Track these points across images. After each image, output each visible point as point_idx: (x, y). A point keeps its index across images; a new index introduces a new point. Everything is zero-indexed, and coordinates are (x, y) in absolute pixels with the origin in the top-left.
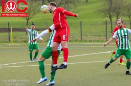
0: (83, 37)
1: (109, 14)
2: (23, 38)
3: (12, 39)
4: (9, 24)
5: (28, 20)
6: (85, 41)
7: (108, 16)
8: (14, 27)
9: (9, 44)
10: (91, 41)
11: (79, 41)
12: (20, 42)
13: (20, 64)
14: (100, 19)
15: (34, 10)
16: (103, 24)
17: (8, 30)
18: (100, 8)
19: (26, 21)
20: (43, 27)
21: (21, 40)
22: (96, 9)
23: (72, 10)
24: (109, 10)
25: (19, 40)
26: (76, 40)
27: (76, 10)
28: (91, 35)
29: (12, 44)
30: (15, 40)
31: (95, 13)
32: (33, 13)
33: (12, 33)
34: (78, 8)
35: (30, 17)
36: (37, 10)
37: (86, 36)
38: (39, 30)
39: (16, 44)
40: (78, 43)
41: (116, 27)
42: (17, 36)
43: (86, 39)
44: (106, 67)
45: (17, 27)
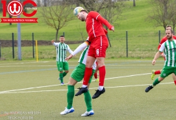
0: (129, 52)
1: (164, 22)
2: (52, 54)
3: (37, 55)
4: (33, 36)
5: (58, 30)
6: (133, 57)
7: (162, 24)
8: (39, 39)
9: (33, 62)
10: (140, 58)
11: (124, 57)
12: (48, 59)
13: (48, 89)
14: (152, 29)
15: (65, 17)
16: (155, 36)
17: (33, 43)
18: (152, 15)
19: (56, 31)
20: (78, 39)
21: (49, 56)
22: (147, 16)
23: (116, 16)
24: (164, 16)
25: (46, 56)
26: (121, 57)
27: (120, 17)
28: (140, 50)
29: (37, 61)
30: (41, 56)
31: (145, 20)
32: (64, 20)
33: (37, 48)
34: (122, 14)
35: (61, 25)
36: (69, 16)
37: (134, 51)
38: (73, 43)
39: (42, 61)
40: (123, 60)
41: (164, 37)
42: (43, 51)
43: (134, 55)
44: (147, 91)
45: (43, 39)
